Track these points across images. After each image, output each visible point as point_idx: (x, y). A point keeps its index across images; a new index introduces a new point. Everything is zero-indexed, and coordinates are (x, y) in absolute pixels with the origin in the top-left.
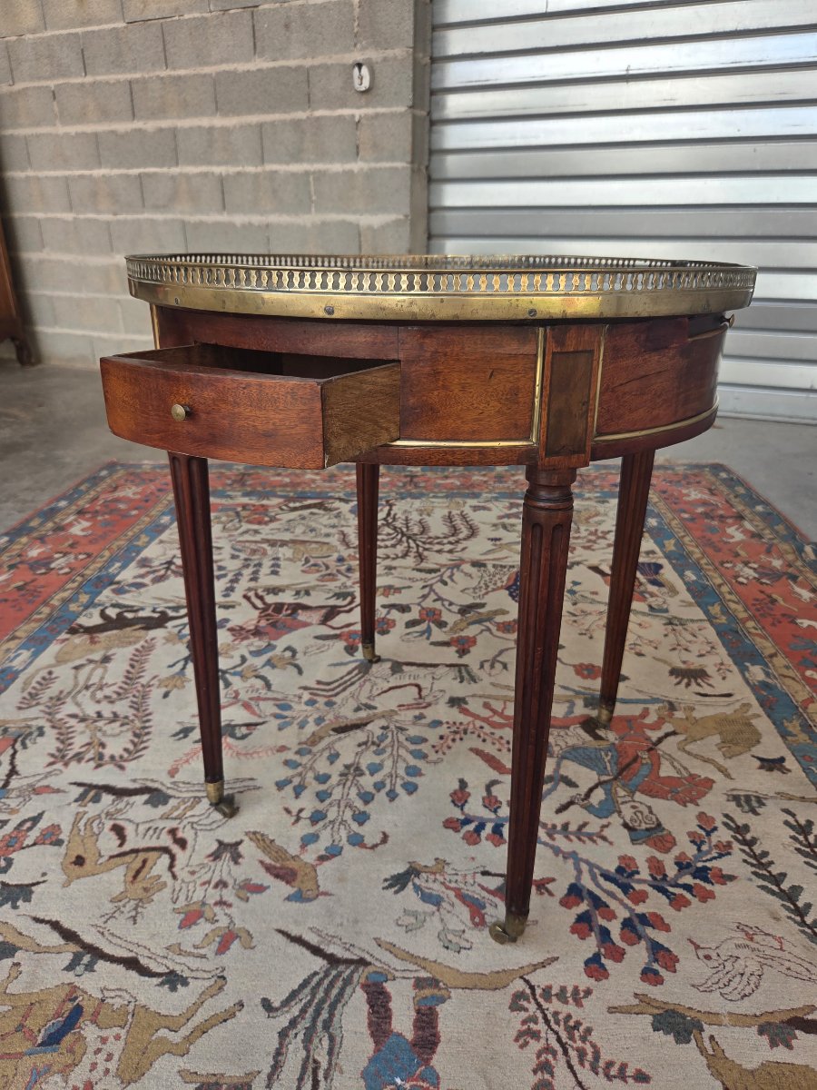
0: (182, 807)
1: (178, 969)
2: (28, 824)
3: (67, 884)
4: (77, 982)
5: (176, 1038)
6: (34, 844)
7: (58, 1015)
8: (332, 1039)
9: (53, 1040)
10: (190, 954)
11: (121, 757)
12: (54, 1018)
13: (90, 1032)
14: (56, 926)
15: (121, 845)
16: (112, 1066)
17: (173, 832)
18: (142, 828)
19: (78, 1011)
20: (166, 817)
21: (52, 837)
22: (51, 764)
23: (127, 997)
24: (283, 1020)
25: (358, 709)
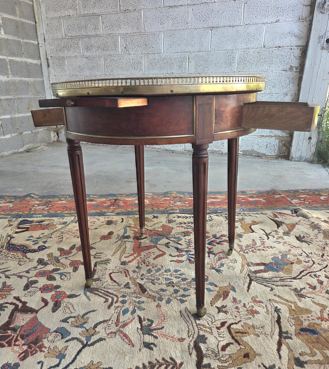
0: (204, 329)
1: (273, 310)
3: (260, 355)
4: (293, 333)
5: (293, 305)
7: (307, 334)
8: (273, 278)
9: (314, 332)
10: (267, 309)
12: (308, 335)
13: (305, 324)
14: (279, 350)
15: (232, 344)
16: (310, 315)
17: (218, 328)
18: (220, 339)
19: (303, 330)
20: (211, 333)
23: (290, 319)
24: (274, 286)
25: (129, 288)
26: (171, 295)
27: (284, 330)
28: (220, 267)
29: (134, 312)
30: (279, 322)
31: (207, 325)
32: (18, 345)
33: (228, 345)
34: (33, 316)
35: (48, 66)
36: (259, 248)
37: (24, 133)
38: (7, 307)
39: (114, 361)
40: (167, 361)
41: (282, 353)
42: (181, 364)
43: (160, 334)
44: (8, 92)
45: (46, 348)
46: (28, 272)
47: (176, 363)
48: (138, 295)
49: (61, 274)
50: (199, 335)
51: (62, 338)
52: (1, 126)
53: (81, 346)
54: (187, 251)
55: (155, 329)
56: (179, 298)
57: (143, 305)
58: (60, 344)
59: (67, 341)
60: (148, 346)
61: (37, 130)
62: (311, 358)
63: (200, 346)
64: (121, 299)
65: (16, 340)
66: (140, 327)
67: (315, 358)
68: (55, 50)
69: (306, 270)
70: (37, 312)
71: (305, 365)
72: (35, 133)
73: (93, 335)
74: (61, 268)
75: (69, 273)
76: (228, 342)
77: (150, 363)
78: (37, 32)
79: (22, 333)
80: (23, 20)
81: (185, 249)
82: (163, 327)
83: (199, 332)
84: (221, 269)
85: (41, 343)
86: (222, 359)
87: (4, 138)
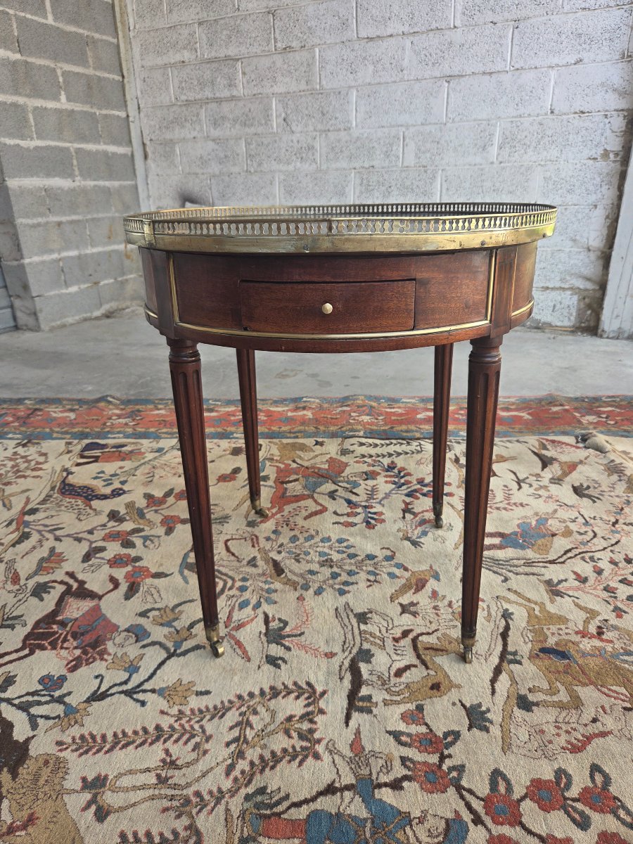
0: (372, 639)
1: (500, 614)
2: (404, 738)
3: (459, 687)
5: (537, 608)
6: (426, 724)
7: (550, 658)
8: (512, 559)
9: (563, 655)
10: (489, 612)
11: (307, 698)
13: (551, 642)
14: (494, 681)
15: (415, 666)
17: (396, 640)
18: (395, 657)
19: (543, 650)
20: (383, 647)
21: (416, 716)
22: (317, 756)
24: (510, 575)
25: (255, 566)
26: (324, 582)
27: (510, 649)
28: (419, 537)
29: (258, 605)
30: (504, 636)
31: (378, 634)
32: (66, 648)
33: (408, 667)
34: (94, 604)
35: (146, 157)
36: (498, 505)
37: (102, 283)
38: (54, 588)
39: (215, 682)
40: (300, 687)
41: (497, 686)
42: (324, 693)
43: (297, 644)
44: (73, 208)
45: (109, 654)
46: (91, 532)
47: (314, 691)
48: (269, 579)
49: (146, 538)
50: (360, 649)
51: (136, 642)
52: (63, 271)
53: (166, 656)
54: (366, 507)
55: (289, 636)
56: (337, 587)
57: (274, 596)
58: (133, 651)
59: (144, 646)
60: (273, 661)
61: (125, 277)
62: (548, 698)
63: (359, 668)
64: (238, 584)
65: (65, 640)
66: (264, 631)
67: (555, 698)
68: (157, 127)
69: (576, 548)
70: (100, 597)
71: (534, 708)
72: (122, 283)
73: (186, 640)
74: (146, 528)
75: (159, 537)
76: (408, 664)
77: (272, 688)
78: (124, 95)
79: (73, 629)
80: (98, 73)
81: (363, 504)
82: (303, 633)
83: (361, 644)
84: (422, 540)
85: (103, 647)
86: (393, 689)
87: (67, 291)
